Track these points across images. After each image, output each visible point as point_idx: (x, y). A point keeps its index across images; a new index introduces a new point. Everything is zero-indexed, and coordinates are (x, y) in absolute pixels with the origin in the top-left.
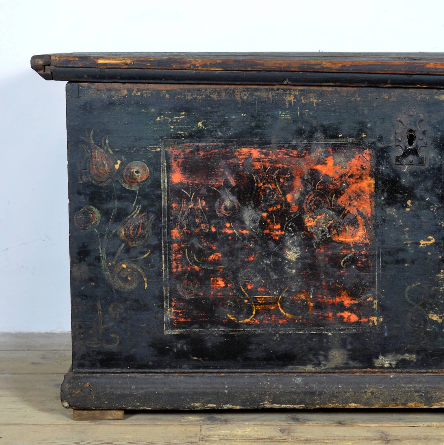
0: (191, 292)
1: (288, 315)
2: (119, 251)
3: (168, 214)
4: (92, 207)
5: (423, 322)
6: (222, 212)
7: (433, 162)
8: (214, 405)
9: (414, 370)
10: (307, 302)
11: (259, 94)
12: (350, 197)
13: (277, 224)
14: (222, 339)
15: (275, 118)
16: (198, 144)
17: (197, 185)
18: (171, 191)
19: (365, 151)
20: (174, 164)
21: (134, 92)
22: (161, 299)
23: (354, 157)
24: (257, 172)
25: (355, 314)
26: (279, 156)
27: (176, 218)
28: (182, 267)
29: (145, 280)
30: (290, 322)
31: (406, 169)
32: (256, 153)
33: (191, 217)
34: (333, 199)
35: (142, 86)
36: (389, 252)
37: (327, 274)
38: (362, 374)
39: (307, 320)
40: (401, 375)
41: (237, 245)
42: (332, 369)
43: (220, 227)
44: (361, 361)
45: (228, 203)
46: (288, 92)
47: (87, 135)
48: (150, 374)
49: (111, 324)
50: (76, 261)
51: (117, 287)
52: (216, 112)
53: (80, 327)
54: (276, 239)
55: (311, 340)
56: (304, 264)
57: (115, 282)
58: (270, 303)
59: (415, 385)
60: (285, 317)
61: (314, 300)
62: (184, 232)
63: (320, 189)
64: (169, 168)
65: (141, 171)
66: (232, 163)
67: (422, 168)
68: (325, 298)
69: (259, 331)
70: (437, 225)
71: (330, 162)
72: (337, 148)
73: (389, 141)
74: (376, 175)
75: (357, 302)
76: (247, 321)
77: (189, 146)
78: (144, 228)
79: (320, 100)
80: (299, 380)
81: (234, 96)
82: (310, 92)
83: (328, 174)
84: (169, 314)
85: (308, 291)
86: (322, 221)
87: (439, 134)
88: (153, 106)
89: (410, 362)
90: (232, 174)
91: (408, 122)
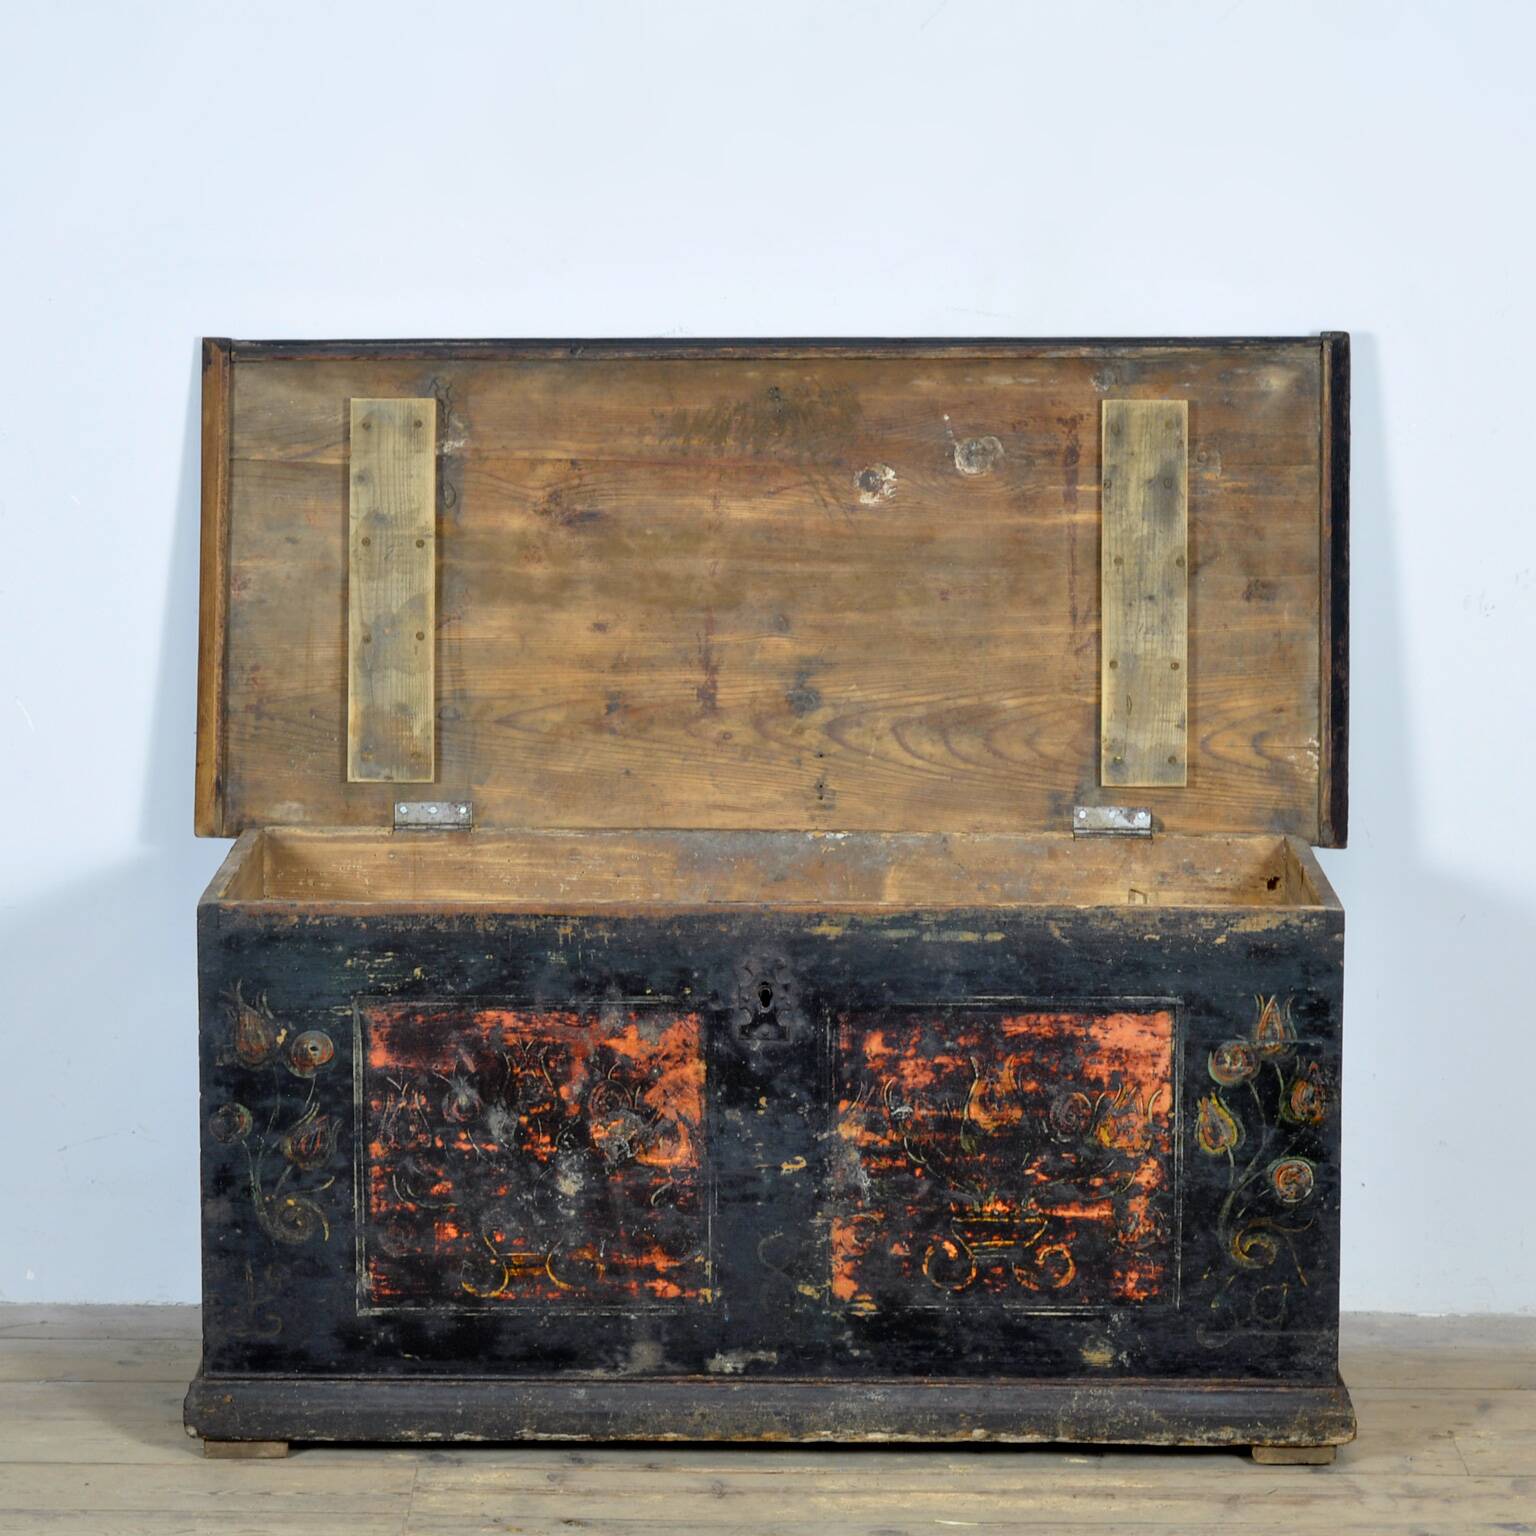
0: (402, 1246)
1: (563, 1285)
2: (283, 1178)
3: (364, 1118)
4: (237, 1105)
5: (788, 1299)
6: (453, 1115)
7: (801, 1035)
8: (439, 1435)
9: (774, 1379)
10: (595, 1263)
11: (514, 923)
12: (665, 1091)
13: (544, 1135)
14: (453, 1325)
15: (542, 962)
16: (414, 1004)
17: (412, 1070)
18: (370, 1081)
19: (690, 1017)
20: (374, 1037)
21: (310, 919)
22: (351, 1257)
23: (670, 1026)
24: (511, 1049)
25: (675, 1284)
26: (547, 1024)
27: (377, 1125)
28: (387, 1205)
29: (326, 1225)
30: (566, 1297)
31: (756, 1046)
32: (509, 1019)
33: (401, 1123)
34: (637, 1094)
36: (731, 1182)
37: (627, 1217)
38: (686, 1384)
39: (595, 1293)
40: (752, 1385)
41: (478, 1170)
42: (636, 1375)
43: (450, 1139)
44: (685, 1363)
45: (463, 1100)
46: (562, 921)
47: (232, 988)
48: (333, 1382)
49: (269, 1298)
50: (212, 1193)
51: (279, 1236)
52: (443, 952)
53: (217, 1303)
54: (543, 1160)
55: (602, 1327)
56: (588, 1201)
57: (276, 1229)
58: (533, 1266)
59: (774, 1403)
60: (558, 1289)
61: (606, 1260)
62: (390, 1148)
63: (616, 1079)
64: (366, 1042)
65: (320, 1047)
66: (470, 1035)
67: (784, 1044)
68: (624, 1256)
69: (514, 1311)
70: (809, 1138)
71: (632, 1033)
72: (642, 1012)
73: (728, 1001)
74: (708, 1055)
75: (678, 1264)
76: (494, 1294)
77: (400, 1007)
78: (324, 1140)
79: (614, 935)
80: (582, 1393)
81: (474, 927)
82: (599, 920)
83: (628, 1053)
84: (366, 1282)
85: (596, 1245)
86: (619, 1131)
87: (811, 990)
88: (342, 941)
89: (768, 1364)
90: (469, 1053)
91: (761, 970)
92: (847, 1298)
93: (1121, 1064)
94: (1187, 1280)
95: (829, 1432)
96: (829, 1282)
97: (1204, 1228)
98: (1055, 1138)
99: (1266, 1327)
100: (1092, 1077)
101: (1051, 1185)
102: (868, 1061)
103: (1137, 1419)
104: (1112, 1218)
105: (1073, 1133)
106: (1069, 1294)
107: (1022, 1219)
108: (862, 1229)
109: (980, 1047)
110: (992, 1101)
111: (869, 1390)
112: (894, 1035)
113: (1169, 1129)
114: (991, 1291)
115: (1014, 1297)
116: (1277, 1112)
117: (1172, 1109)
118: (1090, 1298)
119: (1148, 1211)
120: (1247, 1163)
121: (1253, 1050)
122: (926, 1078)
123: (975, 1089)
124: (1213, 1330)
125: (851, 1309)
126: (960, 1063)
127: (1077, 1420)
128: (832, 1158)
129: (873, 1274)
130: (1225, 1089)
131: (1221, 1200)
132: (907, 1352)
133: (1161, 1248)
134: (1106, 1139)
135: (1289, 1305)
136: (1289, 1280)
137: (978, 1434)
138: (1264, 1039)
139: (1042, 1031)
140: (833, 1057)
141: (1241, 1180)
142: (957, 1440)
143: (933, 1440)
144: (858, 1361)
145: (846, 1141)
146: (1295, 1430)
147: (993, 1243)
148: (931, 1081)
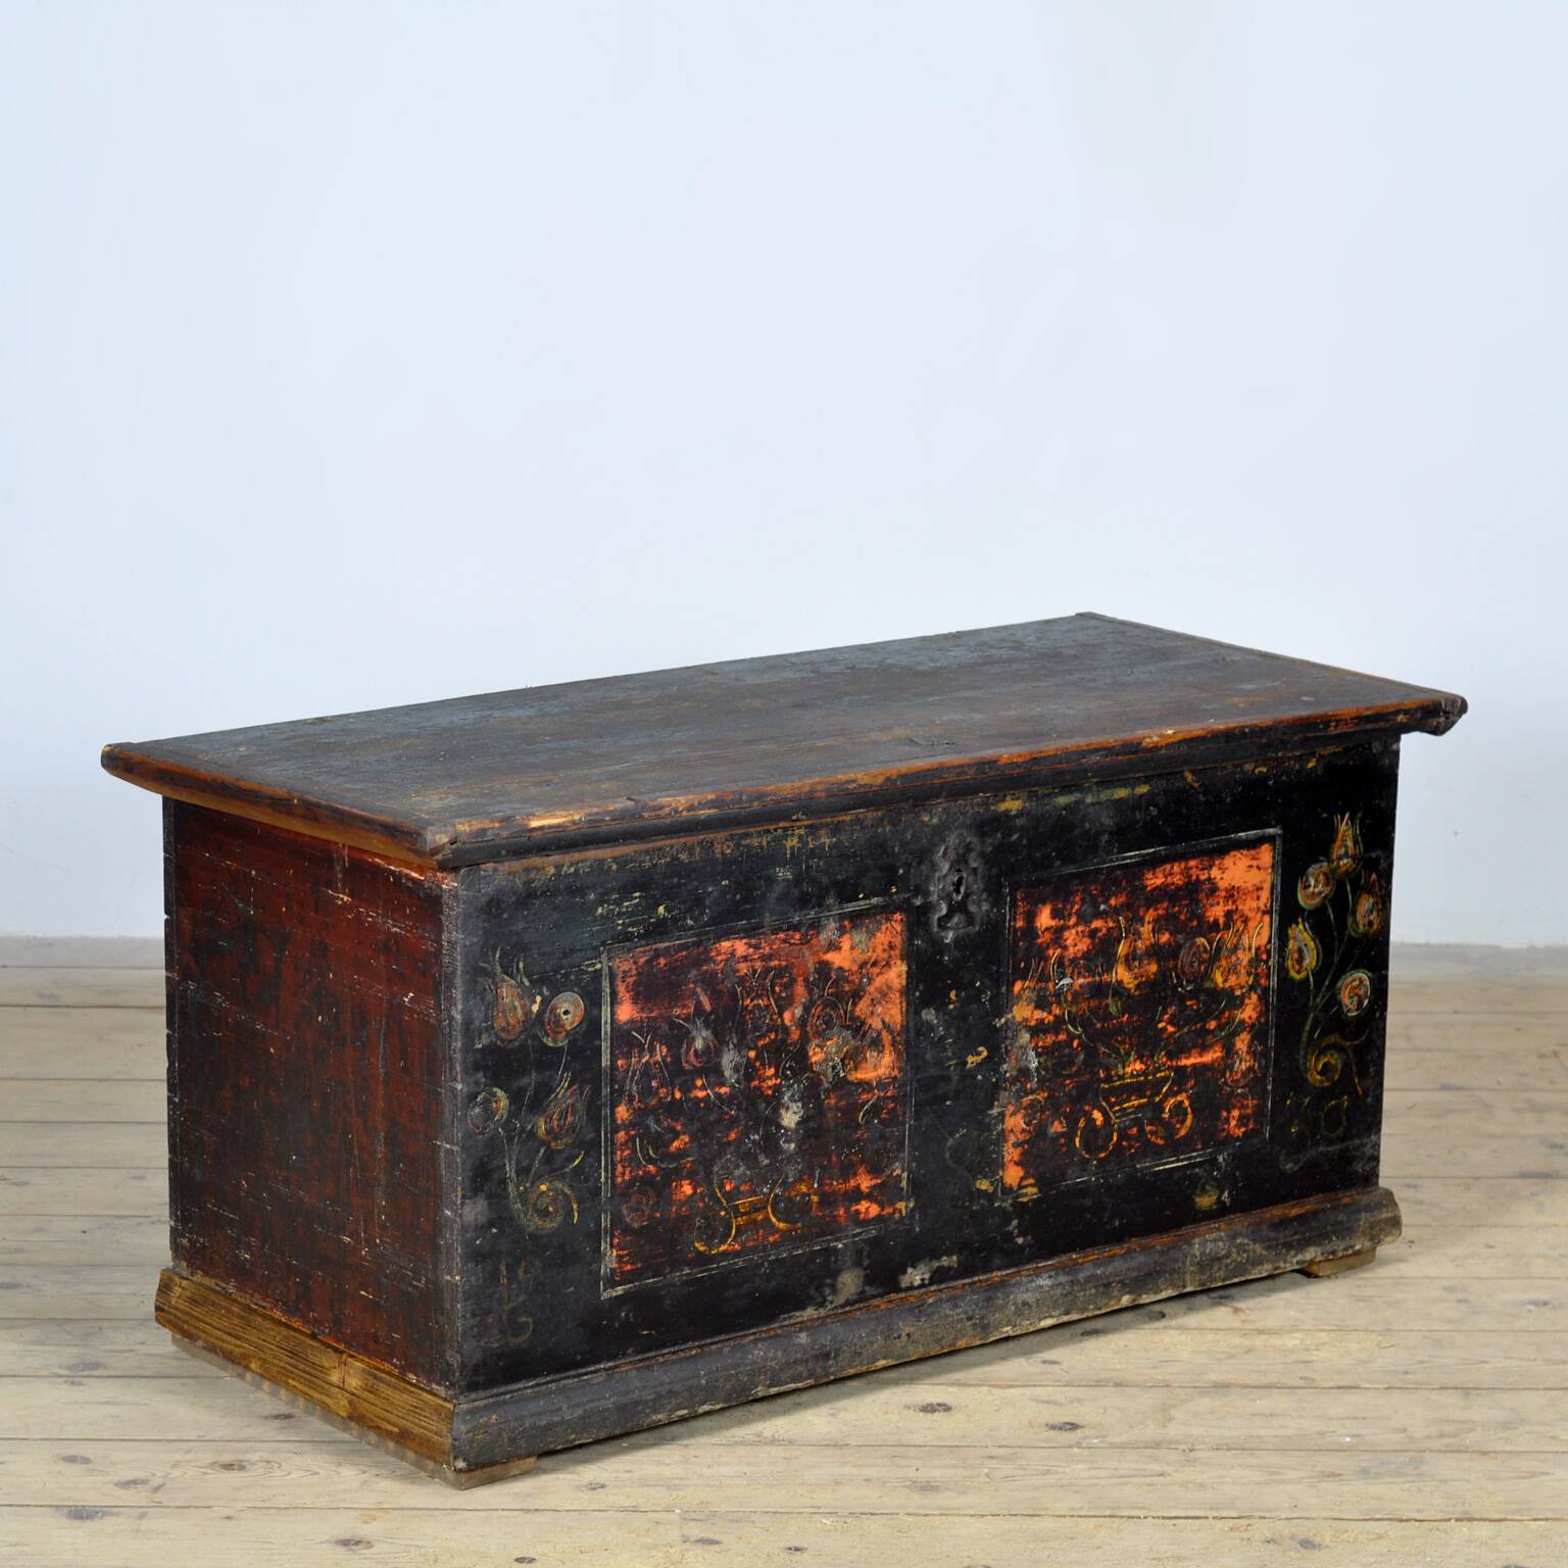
0: (643, 1213)
1: (782, 1225)
2: (537, 1162)
3: (611, 1080)
4: (495, 1089)
5: (968, 1197)
6: (690, 1061)
7: (986, 919)
8: (685, 1412)
9: (956, 1283)
10: (809, 1195)
11: (748, 841)
12: (872, 1000)
13: (770, 1067)
14: (687, 1290)
15: (771, 880)
16: (657, 946)
17: (655, 1019)
18: (617, 1038)
19: (895, 917)
20: (621, 988)
21: (565, 868)
22: (596, 1236)
23: (879, 930)
24: (742, 980)
25: (877, 1203)
26: (774, 947)
27: (622, 1086)
28: (631, 1172)
29: (575, 1206)
30: (784, 1237)
31: (950, 937)
32: (741, 947)
33: (645, 1079)
34: (849, 1008)
35: (577, 856)
36: (925, 1086)
37: (838, 1141)
38: (888, 1306)
39: (809, 1227)
40: (942, 1295)
41: (713, 1117)
42: (842, 1306)
43: (687, 1088)
44: (882, 1285)
45: (699, 1044)
46: (790, 832)
47: (491, 958)
48: (585, 1377)
49: (522, 1298)
50: (470, 1194)
51: (532, 1229)
52: (686, 884)
53: (474, 1315)
54: (768, 1095)
55: (813, 1262)
56: (806, 1131)
57: (530, 1220)
58: (757, 1210)
60: (778, 1230)
61: (819, 1190)
62: (634, 1109)
63: (832, 995)
64: (614, 994)
65: (571, 1010)
66: (707, 971)
67: (972, 930)
68: (835, 1183)
69: (740, 1263)
70: (990, 1025)
72: (856, 919)
73: (928, 893)
74: (908, 955)
75: (879, 1181)
76: (723, 1248)
77: (645, 952)
78: (574, 1114)
79: (834, 840)
80: (803, 1338)
81: (713, 852)
82: (821, 826)
83: (842, 965)
84: (610, 1259)
85: (812, 1176)
86: (834, 1050)
87: (995, 870)
88: (593, 888)
89: (948, 1269)
90: (705, 991)
91: (956, 857)
92: (1015, 1186)
93: (1233, 902)
94: (1276, 1108)
95: (1010, 1327)
96: (1001, 1173)
97: (1290, 1054)
98: (1182, 987)
99: (1331, 1142)
100: (1211, 919)
101: (1177, 1035)
102: (1039, 937)
104: (1223, 1058)
105: (1195, 980)
106: (1187, 1142)
107: (1154, 1075)
108: (1030, 1111)
109: (1125, 905)
110: (1134, 959)
111: (1040, 1276)
112: (1060, 906)
113: (1266, 962)
114: (1127, 1153)
115: (1146, 1155)
116: (1346, 927)
117: (1269, 942)
118: (1203, 1144)
119: (1249, 1047)
120: (1322, 984)
121: (1331, 870)
122: (1084, 945)
123: (1122, 949)
124: (1292, 1154)
125: (1018, 1197)
126: (1111, 925)
127: (1201, 1267)
128: (1008, 1042)
129: (1036, 1157)
130: (1309, 912)
131: (1303, 1023)
132: (1059, 1230)
133: (1256, 1082)
134: (1220, 980)
135: (1347, 1117)
136: (1349, 1092)
137: (1126, 1300)
138: (1340, 858)
139: (1175, 880)
140: (1011, 937)
141: (1318, 1001)
142: (1110, 1309)
143: (1091, 1315)
144: (1023, 1248)
145: (1020, 1023)
146: (1359, 1238)
147: (1131, 1103)
148: (1088, 947)
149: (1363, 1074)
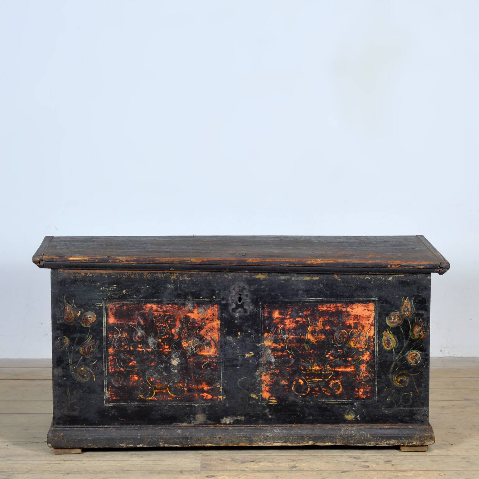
0: (119, 383)
1: (173, 395)
2: (80, 361)
3: (107, 340)
4: (65, 337)
5: (247, 399)
6: (136, 339)
7: (252, 312)
8: (132, 445)
9: (243, 425)
10: (183, 388)
11: (156, 275)
12: (207, 330)
13: (167, 346)
14: (137, 409)
15: (166, 288)
16: (123, 302)
17: (123, 324)
18: (109, 328)
19: (215, 306)
20: (110, 313)
21: (88, 274)
22: (102, 387)
23: (208, 309)
24: (155, 317)
25: (210, 394)
26: (168, 309)
27: (111, 343)
28: (114, 369)
29: (94, 376)
30: (174, 399)
31: (237, 315)
32: (155, 307)
34: (198, 332)
35: (92, 271)
36: (229, 360)
37: (194, 373)
38: (214, 428)
39: (183, 398)
40: (236, 428)
41: (145, 357)
42: (197, 425)
43: (135, 347)
44: (213, 421)
45: (140, 334)
46: (172, 274)
47: (63, 297)
48: (97, 428)
49: (75, 400)
50: (56, 366)
51: (78, 380)
52: (133, 285)
53: (58, 402)
54: (166, 354)
55: (186, 409)
56: (181, 367)
57: (77, 378)
58: (163, 389)
59: (243, 433)
60: (171, 396)
61: (187, 387)
62: (115, 350)
63: (190, 326)
64: (107, 315)
65: (92, 317)
66: (142, 313)
67: (246, 314)
68: (193, 385)
69: (157, 404)
70: (255, 345)
71: (196, 311)
72: (199, 304)
73: (228, 300)
74: (221, 318)
75: (211, 388)
76: (150, 398)
77: (118, 303)
78: (93, 348)
79: (190, 279)
80: (179, 431)
81: (143, 276)
82: (185, 274)
83: (195, 318)
84: (107, 395)
85: (184, 382)
86: (192, 344)
87: (255, 297)
88: (99, 282)
89: (241, 421)
90: (142, 318)
91: (239, 290)
92: (267, 399)
93: (357, 320)
94: (380, 391)
95: (261, 443)
96: (261, 393)
97: (385, 374)
98: (336, 345)
99: (405, 407)
100: (348, 324)
101: (334, 360)
102: (274, 320)
103: (363, 437)
104: (355, 371)
105: (341, 343)
106: (340, 396)
107: (325, 372)
108: (272, 375)
109: (311, 315)
110: (315, 333)
111: (275, 429)
112: (283, 311)
113: (373, 342)
114: (315, 396)
115: (322, 397)
116: (409, 335)
117: (374, 335)
118: (347, 398)
119: (366, 369)
120: (399, 352)
121: (401, 315)
122: (293, 325)
123: (309, 329)
124: (388, 408)
125: (269, 402)
126: (304, 320)
127: (343, 438)
128: (262, 352)
129: (276, 390)
130: (392, 328)
131: (390, 365)
132: (287, 416)
133: (370, 381)
134: (352, 345)
135: (413, 399)
136: (413, 391)
137: (311, 443)
138: (405, 311)
139: (332, 309)
140: (262, 319)
141: (397, 358)
142: (304, 445)
143: (296, 445)
144: (271, 419)
145: (267, 347)
146: (415, 440)
147: (315, 380)
148: (295, 326)
149: (419, 386)
